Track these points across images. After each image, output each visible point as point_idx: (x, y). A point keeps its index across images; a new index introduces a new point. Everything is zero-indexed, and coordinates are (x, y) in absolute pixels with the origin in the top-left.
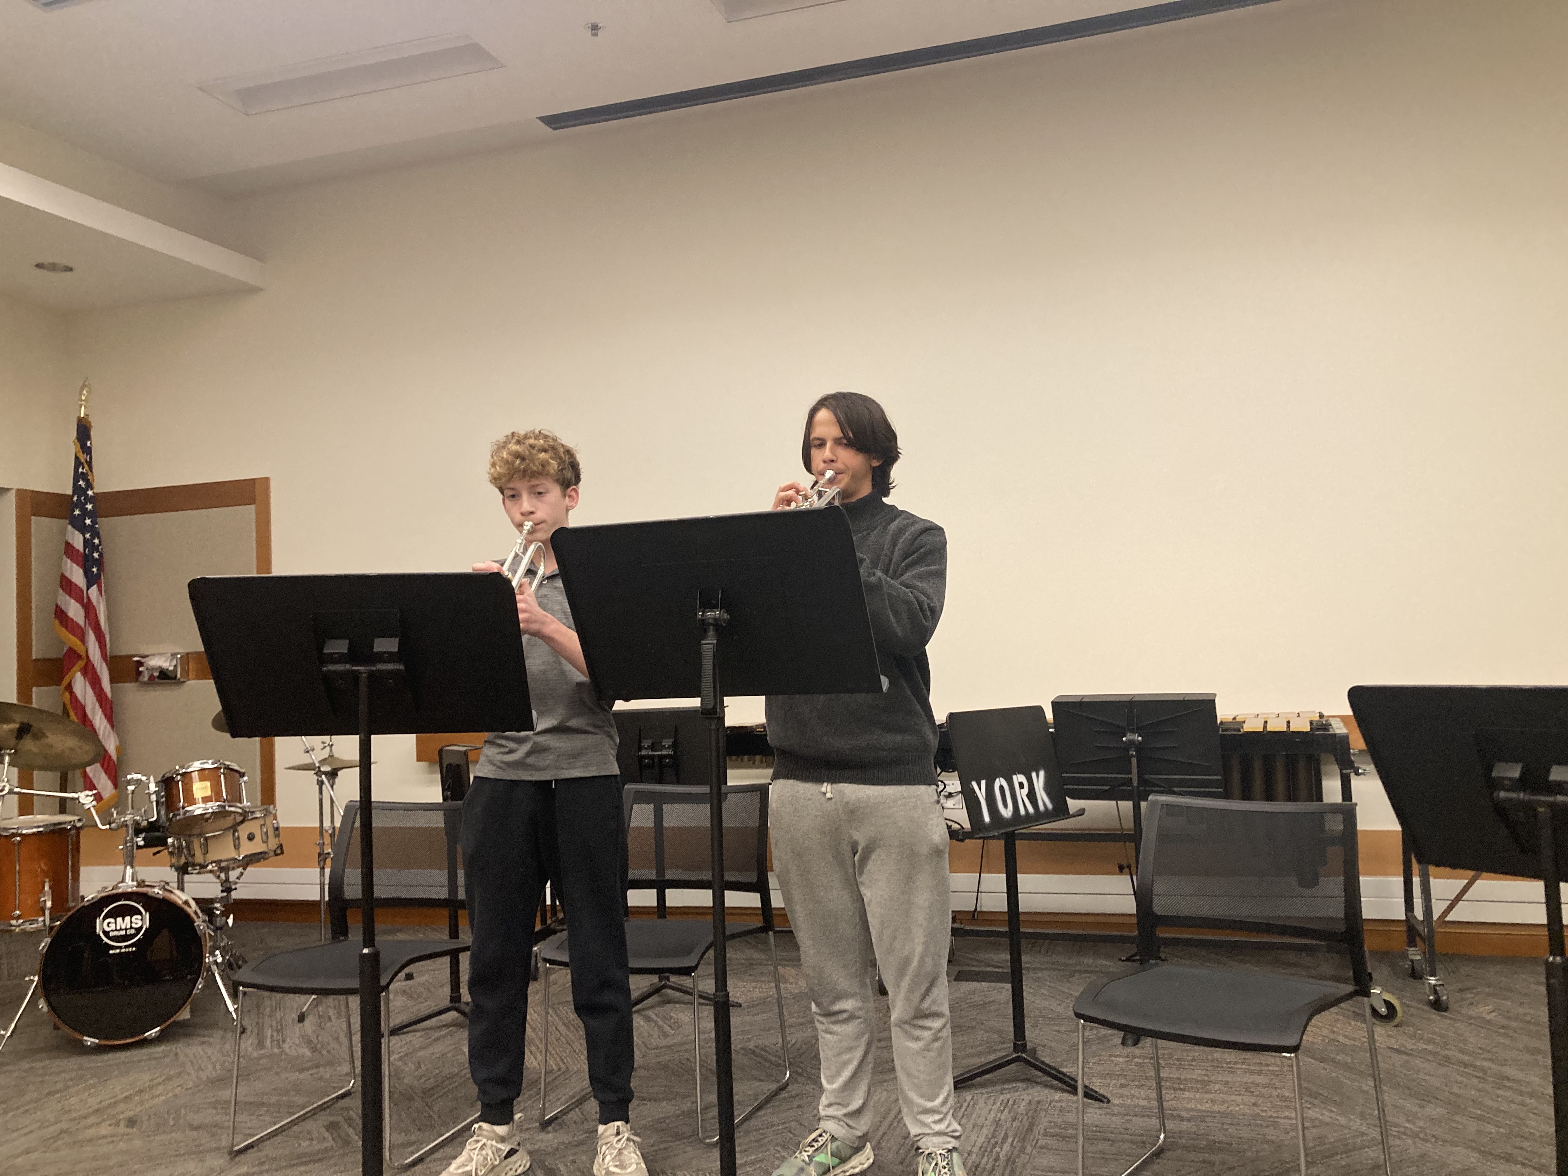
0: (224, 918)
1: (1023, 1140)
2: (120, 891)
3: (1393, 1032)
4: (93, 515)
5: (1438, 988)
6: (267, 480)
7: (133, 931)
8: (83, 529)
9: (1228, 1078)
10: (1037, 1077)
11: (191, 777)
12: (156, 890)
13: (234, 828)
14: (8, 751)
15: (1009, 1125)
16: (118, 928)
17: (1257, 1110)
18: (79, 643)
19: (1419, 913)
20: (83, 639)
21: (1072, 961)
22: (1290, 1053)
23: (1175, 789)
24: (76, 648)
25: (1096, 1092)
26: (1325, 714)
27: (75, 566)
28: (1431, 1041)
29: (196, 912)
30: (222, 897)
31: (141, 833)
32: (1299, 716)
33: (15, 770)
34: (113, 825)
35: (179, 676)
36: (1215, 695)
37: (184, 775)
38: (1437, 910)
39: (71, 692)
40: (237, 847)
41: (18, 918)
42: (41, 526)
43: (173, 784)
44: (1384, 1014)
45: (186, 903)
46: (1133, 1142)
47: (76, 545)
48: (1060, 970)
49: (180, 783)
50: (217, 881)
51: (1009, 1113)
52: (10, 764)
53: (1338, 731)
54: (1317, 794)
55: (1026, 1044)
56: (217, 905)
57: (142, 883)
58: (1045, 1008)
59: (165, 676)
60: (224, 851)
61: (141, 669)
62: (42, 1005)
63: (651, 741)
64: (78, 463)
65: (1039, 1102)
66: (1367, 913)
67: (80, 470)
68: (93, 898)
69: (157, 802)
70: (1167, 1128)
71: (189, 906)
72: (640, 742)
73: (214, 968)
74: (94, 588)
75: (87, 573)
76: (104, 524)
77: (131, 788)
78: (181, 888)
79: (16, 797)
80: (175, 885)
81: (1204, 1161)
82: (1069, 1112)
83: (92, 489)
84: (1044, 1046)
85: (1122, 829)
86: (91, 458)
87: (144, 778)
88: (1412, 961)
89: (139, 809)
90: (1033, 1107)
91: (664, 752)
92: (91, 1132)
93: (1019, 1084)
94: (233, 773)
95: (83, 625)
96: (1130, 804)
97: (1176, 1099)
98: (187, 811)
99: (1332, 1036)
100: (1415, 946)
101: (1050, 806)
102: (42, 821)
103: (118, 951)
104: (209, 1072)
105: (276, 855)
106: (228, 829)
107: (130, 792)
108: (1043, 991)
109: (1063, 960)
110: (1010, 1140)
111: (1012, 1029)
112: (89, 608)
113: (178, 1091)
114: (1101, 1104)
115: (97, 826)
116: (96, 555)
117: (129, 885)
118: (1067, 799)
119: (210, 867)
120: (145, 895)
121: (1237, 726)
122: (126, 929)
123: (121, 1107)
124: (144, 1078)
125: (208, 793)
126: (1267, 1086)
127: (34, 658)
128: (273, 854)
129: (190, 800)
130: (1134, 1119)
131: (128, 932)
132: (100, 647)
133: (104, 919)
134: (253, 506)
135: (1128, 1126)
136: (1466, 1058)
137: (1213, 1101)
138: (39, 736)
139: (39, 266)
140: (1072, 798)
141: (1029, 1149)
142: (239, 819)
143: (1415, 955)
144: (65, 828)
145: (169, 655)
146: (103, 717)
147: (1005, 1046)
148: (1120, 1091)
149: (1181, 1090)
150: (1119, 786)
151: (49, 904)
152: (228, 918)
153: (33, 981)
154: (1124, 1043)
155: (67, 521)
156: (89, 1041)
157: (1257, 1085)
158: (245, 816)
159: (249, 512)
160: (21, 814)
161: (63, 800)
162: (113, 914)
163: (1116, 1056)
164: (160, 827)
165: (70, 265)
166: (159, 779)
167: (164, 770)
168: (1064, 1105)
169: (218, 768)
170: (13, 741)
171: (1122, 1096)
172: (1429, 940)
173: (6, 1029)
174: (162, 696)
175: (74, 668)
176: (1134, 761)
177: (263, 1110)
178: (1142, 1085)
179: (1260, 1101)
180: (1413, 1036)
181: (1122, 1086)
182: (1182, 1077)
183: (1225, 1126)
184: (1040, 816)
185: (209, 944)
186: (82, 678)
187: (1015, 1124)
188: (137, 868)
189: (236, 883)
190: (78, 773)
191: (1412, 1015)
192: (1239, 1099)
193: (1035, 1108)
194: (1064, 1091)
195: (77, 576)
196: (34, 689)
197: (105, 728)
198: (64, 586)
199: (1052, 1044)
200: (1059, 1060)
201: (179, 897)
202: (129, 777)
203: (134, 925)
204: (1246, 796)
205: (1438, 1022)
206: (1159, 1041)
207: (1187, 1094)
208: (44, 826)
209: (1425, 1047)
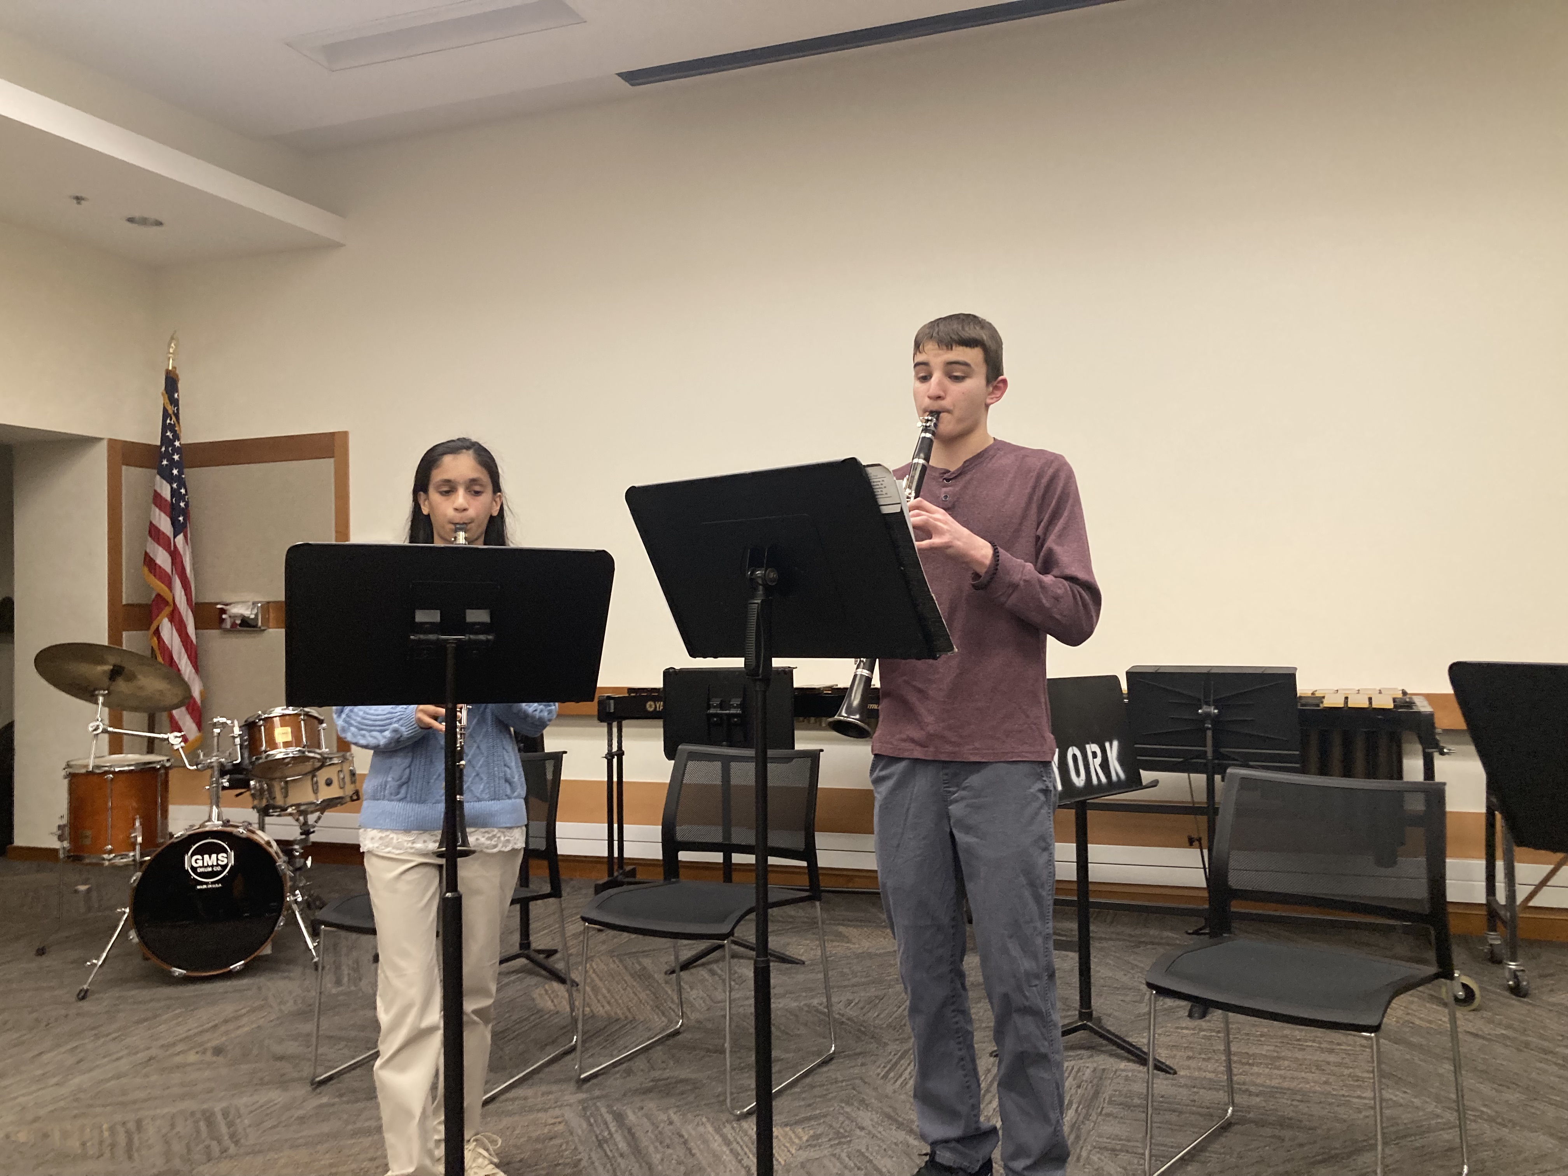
0: (302, 860)
1: (1089, 1107)
2: (207, 829)
3: (1471, 1016)
4: (179, 465)
5: (1519, 974)
6: (345, 434)
7: (219, 868)
8: (170, 479)
9: (1299, 1055)
10: (1102, 1045)
11: (273, 722)
12: (241, 830)
13: (313, 773)
14: (102, 692)
15: (1073, 1091)
16: (205, 864)
17: (1328, 1088)
18: (166, 589)
19: (1501, 897)
20: (170, 586)
21: (1138, 932)
22: (1371, 1033)
23: (1251, 763)
24: (162, 594)
25: (1162, 1063)
26: (1409, 692)
27: (163, 515)
28: (1508, 1027)
29: (276, 853)
30: (302, 840)
31: (226, 774)
32: (1380, 692)
33: (106, 710)
34: (200, 766)
35: (260, 624)
36: (1296, 669)
37: (265, 719)
38: (1521, 894)
39: (159, 638)
40: (316, 791)
41: (110, 852)
42: (131, 475)
43: (256, 730)
44: (1460, 998)
45: (268, 843)
46: (1201, 1115)
47: (163, 495)
48: (1124, 940)
49: (263, 728)
50: (296, 823)
51: (1074, 1079)
52: (104, 704)
53: (1422, 710)
54: (1397, 773)
55: (1091, 1012)
56: (297, 847)
57: (226, 823)
58: (1110, 978)
59: (246, 624)
60: (303, 794)
61: (224, 616)
62: (133, 935)
63: (720, 700)
64: (166, 415)
65: (1104, 1070)
66: (1452, 896)
67: (168, 421)
68: (182, 835)
69: (241, 745)
70: (1235, 1101)
71: (271, 846)
72: (709, 700)
73: (295, 906)
74: (180, 537)
75: (175, 522)
76: (192, 475)
77: (217, 731)
78: (262, 828)
79: (106, 736)
80: (256, 826)
81: (1274, 1136)
82: (1135, 1082)
83: (179, 440)
84: (1109, 1015)
85: (1193, 802)
86: (178, 410)
87: (229, 722)
88: (1491, 945)
89: (223, 752)
90: (1098, 1074)
91: (733, 711)
92: (178, 1059)
93: (1082, 1052)
94: (311, 719)
95: (170, 573)
96: (1203, 777)
97: (1245, 1073)
98: (268, 755)
99: (1407, 1018)
100: (1495, 931)
101: (1122, 775)
102: (132, 760)
103: (205, 887)
104: (289, 1007)
105: (353, 800)
106: (306, 774)
107: (216, 734)
108: (1108, 961)
109: (1128, 931)
110: (1074, 1106)
111: (1078, 998)
112: (175, 555)
113: (261, 1022)
114: (1168, 1075)
115: (185, 766)
116: (182, 504)
117: (215, 824)
118: (1141, 771)
119: (290, 810)
120: (230, 834)
121: (1317, 702)
122: (212, 866)
123: (206, 1037)
124: (228, 1009)
125: (289, 738)
126: (1339, 1065)
127: (124, 602)
128: (348, 799)
129: (273, 745)
130: (1202, 1091)
131: (215, 869)
132: (186, 595)
133: (192, 855)
134: (332, 460)
135: (1196, 1098)
136: (1546, 1044)
137: (1284, 1078)
138: (131, 678)
139: (131, 220)
140: (1144, 769)
141: (1094, 1117)
142: (318, 764)
143: (1495, 939)
144: (154, 768)
145: (250, 603)
146: (189, 663)
147: (1069, 1013)
148: (1187, 1063)
149: (1250, 1064)
150: (1193, 758)
151: (140, 840)
152: (306, 859)
153: (125, 913)
154: (1190, 1015)
155: (156, 471)
156: (178, 971)
157: (1328, 1063)
158: (324, 762)
159: (327, 465)
160: (111, 753)
161: (151, 741)
162: (201, 851)
163: (1182, 1028)
164: (244, 769)
165: (160, 220)
166: (243, 723)
167: (248, 715)
168: (1130, 1074)
169: (298, 715)
170: (106, 680)
171: (1189, 1068)
172: (1512, 924)
173: (98, 958)
174: (243, 643)
175: (161, 615)
176: (1209, 734)
177: (343, 1044)
178: (1209, 1059)
179: (1332, 1079)
180: (1490, 1021)
181: (1189, 1058)
182: (1251, 1052)
183: (1295, 1103)
184: (1112, 786)
185: (289, 884)
186: (169, 624)
187: (1079, 1091)
188: (223, 809)
189: (314, 827)
190: (165, 715)
191: (1490, 1000)
192: (1310, 1076)
193: (1100, 1076)
194: (1129, 1060)
195: (165, 524)
196: (124, 634)
197: (190, 671)
198: (153, 533)
199: (1116, 1014)
200: (1124, 1029)
201: (262, 837)
202: (215, 720)
203: (220, 863)
204: (1324, 771)
205: (1517, 1008)
206: (1230, 1014)
207: (1255, 1069)
208: (137, 765)
209: (1504, 1032)
